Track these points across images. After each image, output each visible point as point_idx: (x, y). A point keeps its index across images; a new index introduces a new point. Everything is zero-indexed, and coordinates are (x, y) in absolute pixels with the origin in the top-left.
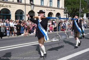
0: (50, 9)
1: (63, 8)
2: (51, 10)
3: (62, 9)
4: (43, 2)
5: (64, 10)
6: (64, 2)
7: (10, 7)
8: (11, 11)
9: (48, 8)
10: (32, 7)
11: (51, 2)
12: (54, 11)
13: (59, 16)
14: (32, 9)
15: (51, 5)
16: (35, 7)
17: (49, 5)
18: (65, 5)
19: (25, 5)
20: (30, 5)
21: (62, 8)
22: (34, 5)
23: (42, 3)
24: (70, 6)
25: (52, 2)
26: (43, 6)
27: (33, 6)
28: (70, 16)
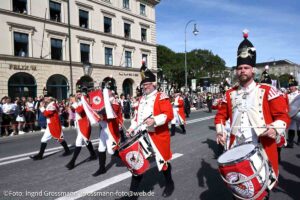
0: (126, 72)
1: (154, 69)
2: (130, 75)
4: (110, 59)
7: (34, 69)
8: (36, 78)
11: (129, 59)
14: (86, 73)
15: (129, 64)
19: (71, 64)
20: (83, 66)
22: (90, 64)
26: (111, 66)
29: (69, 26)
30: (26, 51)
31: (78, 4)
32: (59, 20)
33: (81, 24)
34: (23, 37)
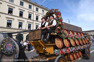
29: (33, 20)
30: (21, 27)
31: (36, 14)
32: (31, 19)
33: (36, 20)
34: (21, 23)
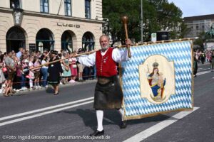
0: (66, 22)
1: (99, 19)
2: (70, 26)
3: (96, 22)
4: (46, 4)
5: (103, 24)
6: (101, 4)
9: (61, 21)
10: (17, 18)
11: (69, 5)
12: (78, 26)
13: (91, 41)
14: (17, 22)
15: (69, 11)
16: (25, 17)
17: (62, 13)
18: (103, 11)
20: (12, 13)
21: (97, 19)
22: (21, 11)
23: (43, 6)
24: (117, 14)
25: (70, 3)
26: (48, 13)
27: (19, 13)
28: (119, 39)
